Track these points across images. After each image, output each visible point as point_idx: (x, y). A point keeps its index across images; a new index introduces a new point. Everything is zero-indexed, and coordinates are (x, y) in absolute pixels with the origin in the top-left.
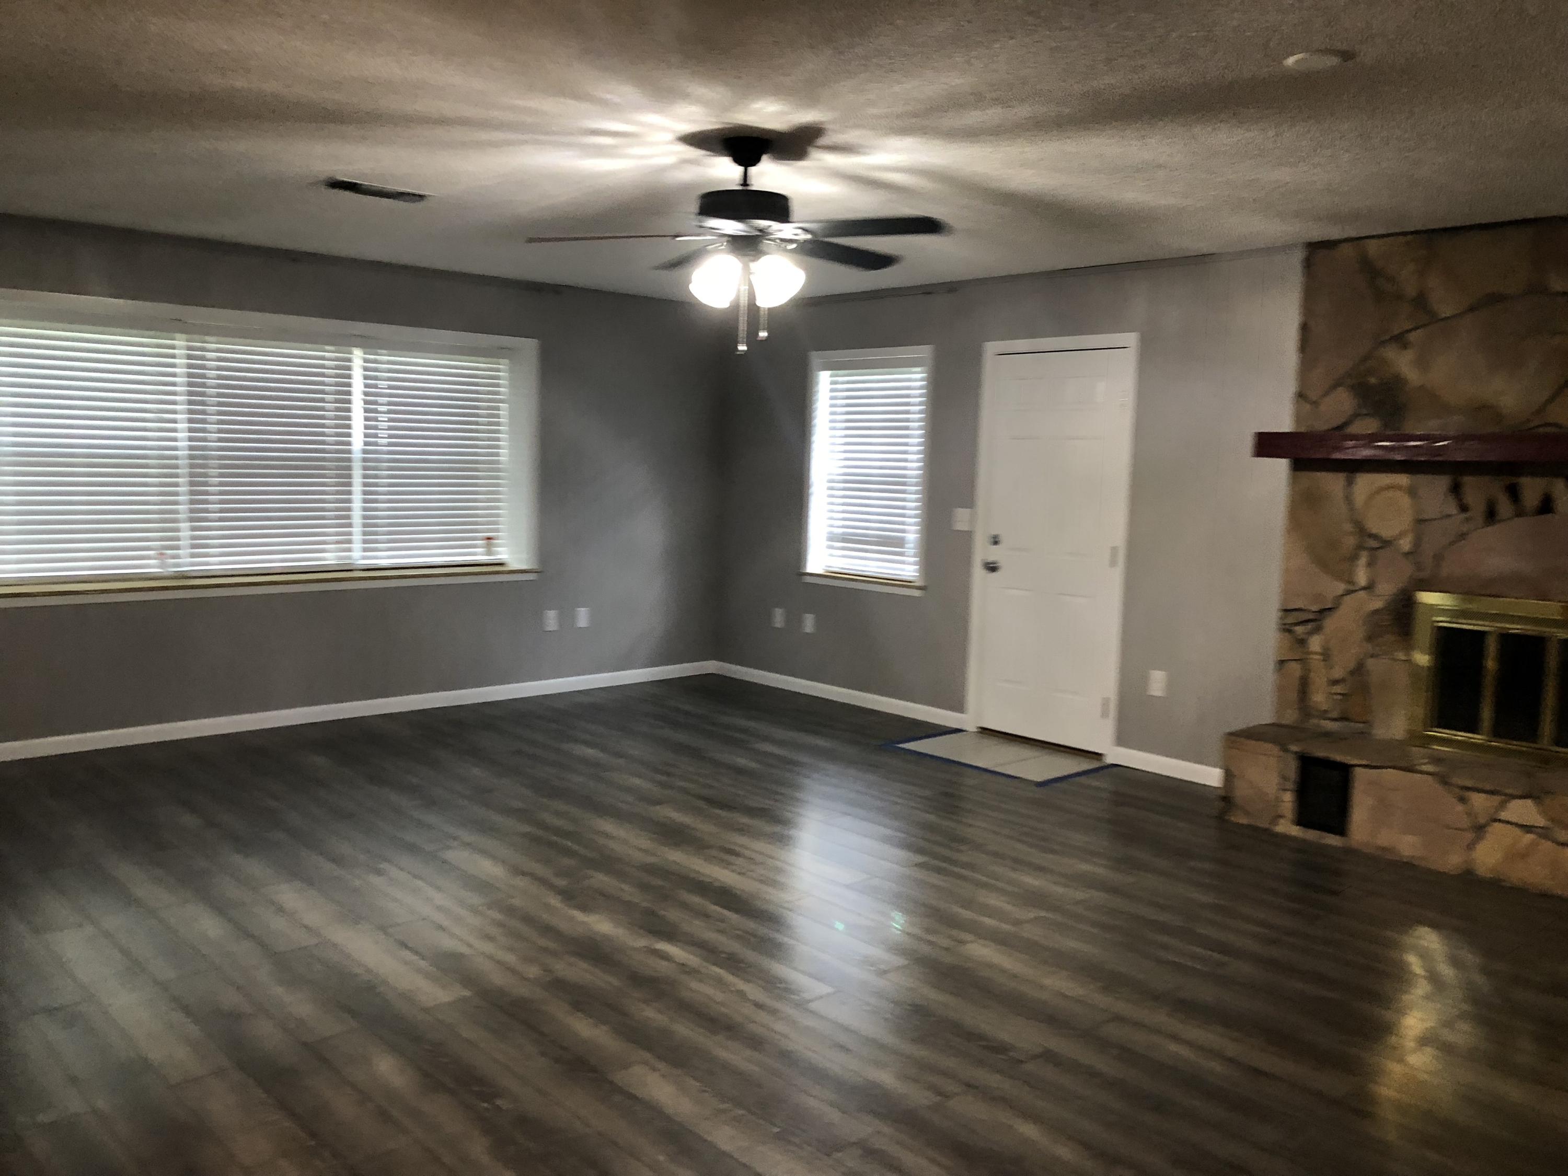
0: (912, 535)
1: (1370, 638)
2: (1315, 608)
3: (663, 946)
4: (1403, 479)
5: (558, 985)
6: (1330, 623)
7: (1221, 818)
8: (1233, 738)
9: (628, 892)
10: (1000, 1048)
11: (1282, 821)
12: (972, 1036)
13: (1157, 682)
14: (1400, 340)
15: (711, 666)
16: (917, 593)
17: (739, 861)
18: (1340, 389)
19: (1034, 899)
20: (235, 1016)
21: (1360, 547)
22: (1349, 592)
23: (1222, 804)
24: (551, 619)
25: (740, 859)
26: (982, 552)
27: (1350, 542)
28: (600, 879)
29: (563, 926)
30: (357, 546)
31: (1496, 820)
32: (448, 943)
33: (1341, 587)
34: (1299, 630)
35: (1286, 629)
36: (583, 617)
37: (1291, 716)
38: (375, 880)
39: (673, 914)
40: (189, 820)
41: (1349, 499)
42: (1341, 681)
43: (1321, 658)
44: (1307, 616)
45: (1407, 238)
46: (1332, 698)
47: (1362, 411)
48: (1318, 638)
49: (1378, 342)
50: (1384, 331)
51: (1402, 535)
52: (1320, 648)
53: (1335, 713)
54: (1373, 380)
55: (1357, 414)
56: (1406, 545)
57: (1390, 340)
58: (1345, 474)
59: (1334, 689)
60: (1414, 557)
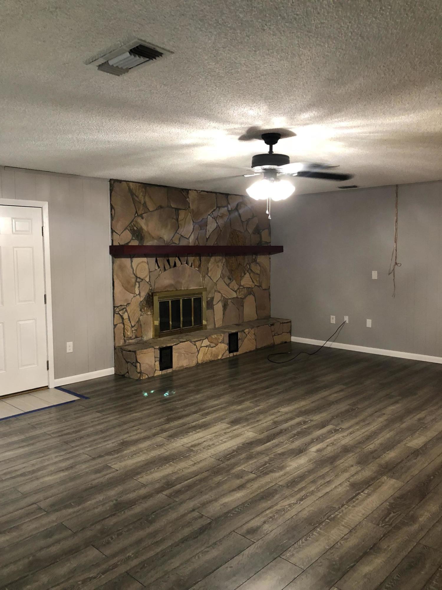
1: (141, 310)
2: (125, 304)
4: (145, 259)
11: (156, 371)
13: (70, 347)
14: (141, 216)
18: (127, 230)
21: (136, 281)
22: (134, 297)
27: (133, 280)
31: (201, 347)
33: (132, 295)
35: (117, 313)
41: (132, 266)
42: (134, 326)
43: (128, 320)
44: (123, 307)
45: (139, 184)
46: (133, 332)
47: (134, 238)
48: (126, 313)
49: (135, 217)
50: (136, 212)
51: (146, 277)
52: (127, 317)
53: (134, 337)
54: (135, 228)
55: (132, 239)
56: (148, 280)
57: (138, 216)
58: (130, 259)
59: (133, 329)
60: (149, 283)
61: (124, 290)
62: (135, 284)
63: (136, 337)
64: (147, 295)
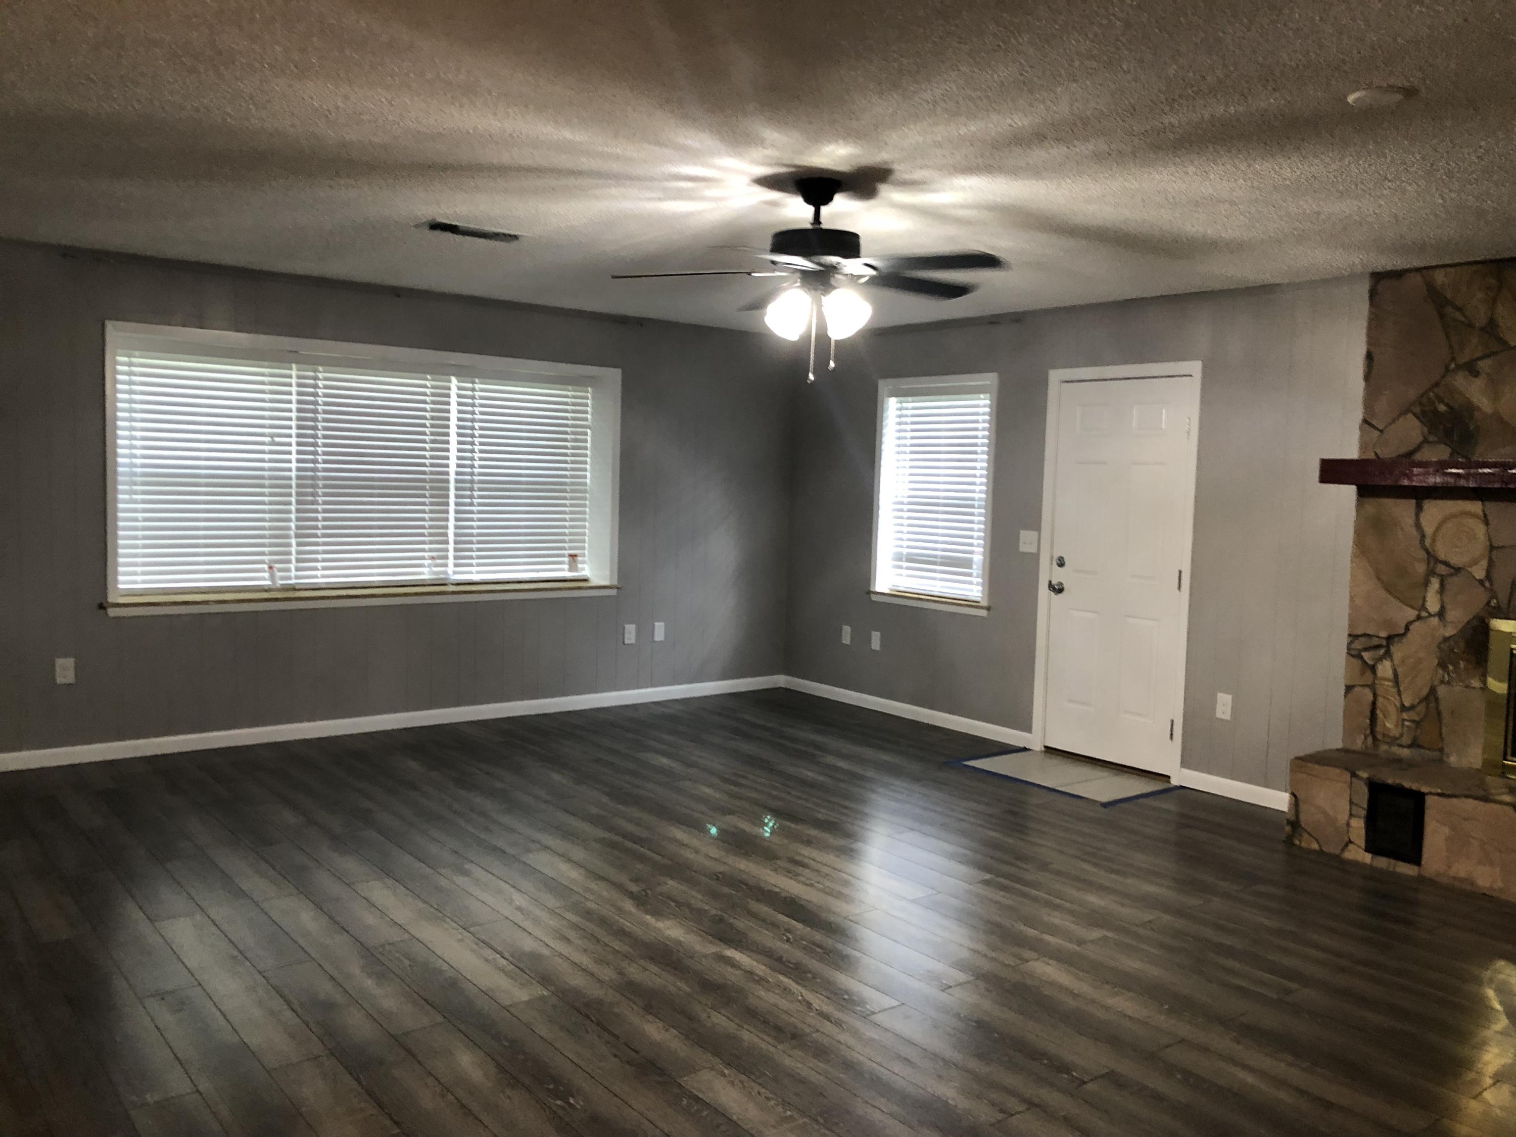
0: (978, 557)
1: (1442, 665)
2: (1383, 634)
3: (730, 953)
4: (1475, 507)
5: (630, 989)
6: (1398, 651)
7: (1289, 841)
8: (1300, 762)
9: (697, 899)
10: (1064, 1068)
11: (1351, 846)
12: (1035, 1054)
13: (1224, 705)
14: (1471, 369)
15: (781, 680)
16: (984, 613)
17: (807, 872)
18: (1410, 416)
19: (1096, 919)
20: (329, 1006)
21: (1431, 573)
22: (1419, 618)
23: (1288, 828)
24: (630, 633)
25: (807, 871)
26: (1047, 573)
27: (1421, 568)
28: (672, 885)
29: (638, 931)
30: (451, 561)
32: (528, 944)
33: (1411, 614)
34: (1366, 655)
35: (1353, 654)
36: (660, 631)
37: (1358, 743)
38: (460, 880)
39: (741, 923)
40: (289, 817)
41: (1418, 525)
42: (1412, 708)
43: (1390, 684)
44: (1376, 642)
45: (1474, 268)
46: (1403, 725)
47: (1432, 438)
48: (1387, 664)
49: (1447, 370)
50: (1453, 359)
51: (1475, 562)
52: (1390, 674)
53: (1406, 740)
54: (1442, 408)
55: (1426, 441)
56: (1479, 572)
57: (1459, 367)
58: (1414, 501)
59: (1405, 716)
60: (1487, 584)
61: (1383, 593)
62: (1426, 583)
63: (1414, 745)
64: (1475, 623)
